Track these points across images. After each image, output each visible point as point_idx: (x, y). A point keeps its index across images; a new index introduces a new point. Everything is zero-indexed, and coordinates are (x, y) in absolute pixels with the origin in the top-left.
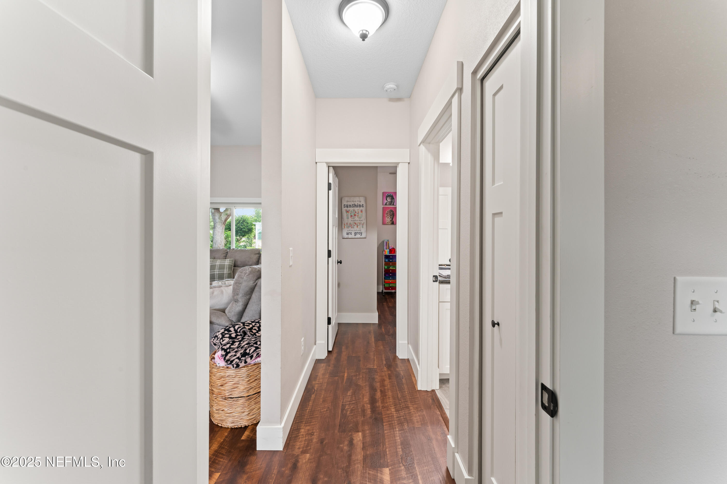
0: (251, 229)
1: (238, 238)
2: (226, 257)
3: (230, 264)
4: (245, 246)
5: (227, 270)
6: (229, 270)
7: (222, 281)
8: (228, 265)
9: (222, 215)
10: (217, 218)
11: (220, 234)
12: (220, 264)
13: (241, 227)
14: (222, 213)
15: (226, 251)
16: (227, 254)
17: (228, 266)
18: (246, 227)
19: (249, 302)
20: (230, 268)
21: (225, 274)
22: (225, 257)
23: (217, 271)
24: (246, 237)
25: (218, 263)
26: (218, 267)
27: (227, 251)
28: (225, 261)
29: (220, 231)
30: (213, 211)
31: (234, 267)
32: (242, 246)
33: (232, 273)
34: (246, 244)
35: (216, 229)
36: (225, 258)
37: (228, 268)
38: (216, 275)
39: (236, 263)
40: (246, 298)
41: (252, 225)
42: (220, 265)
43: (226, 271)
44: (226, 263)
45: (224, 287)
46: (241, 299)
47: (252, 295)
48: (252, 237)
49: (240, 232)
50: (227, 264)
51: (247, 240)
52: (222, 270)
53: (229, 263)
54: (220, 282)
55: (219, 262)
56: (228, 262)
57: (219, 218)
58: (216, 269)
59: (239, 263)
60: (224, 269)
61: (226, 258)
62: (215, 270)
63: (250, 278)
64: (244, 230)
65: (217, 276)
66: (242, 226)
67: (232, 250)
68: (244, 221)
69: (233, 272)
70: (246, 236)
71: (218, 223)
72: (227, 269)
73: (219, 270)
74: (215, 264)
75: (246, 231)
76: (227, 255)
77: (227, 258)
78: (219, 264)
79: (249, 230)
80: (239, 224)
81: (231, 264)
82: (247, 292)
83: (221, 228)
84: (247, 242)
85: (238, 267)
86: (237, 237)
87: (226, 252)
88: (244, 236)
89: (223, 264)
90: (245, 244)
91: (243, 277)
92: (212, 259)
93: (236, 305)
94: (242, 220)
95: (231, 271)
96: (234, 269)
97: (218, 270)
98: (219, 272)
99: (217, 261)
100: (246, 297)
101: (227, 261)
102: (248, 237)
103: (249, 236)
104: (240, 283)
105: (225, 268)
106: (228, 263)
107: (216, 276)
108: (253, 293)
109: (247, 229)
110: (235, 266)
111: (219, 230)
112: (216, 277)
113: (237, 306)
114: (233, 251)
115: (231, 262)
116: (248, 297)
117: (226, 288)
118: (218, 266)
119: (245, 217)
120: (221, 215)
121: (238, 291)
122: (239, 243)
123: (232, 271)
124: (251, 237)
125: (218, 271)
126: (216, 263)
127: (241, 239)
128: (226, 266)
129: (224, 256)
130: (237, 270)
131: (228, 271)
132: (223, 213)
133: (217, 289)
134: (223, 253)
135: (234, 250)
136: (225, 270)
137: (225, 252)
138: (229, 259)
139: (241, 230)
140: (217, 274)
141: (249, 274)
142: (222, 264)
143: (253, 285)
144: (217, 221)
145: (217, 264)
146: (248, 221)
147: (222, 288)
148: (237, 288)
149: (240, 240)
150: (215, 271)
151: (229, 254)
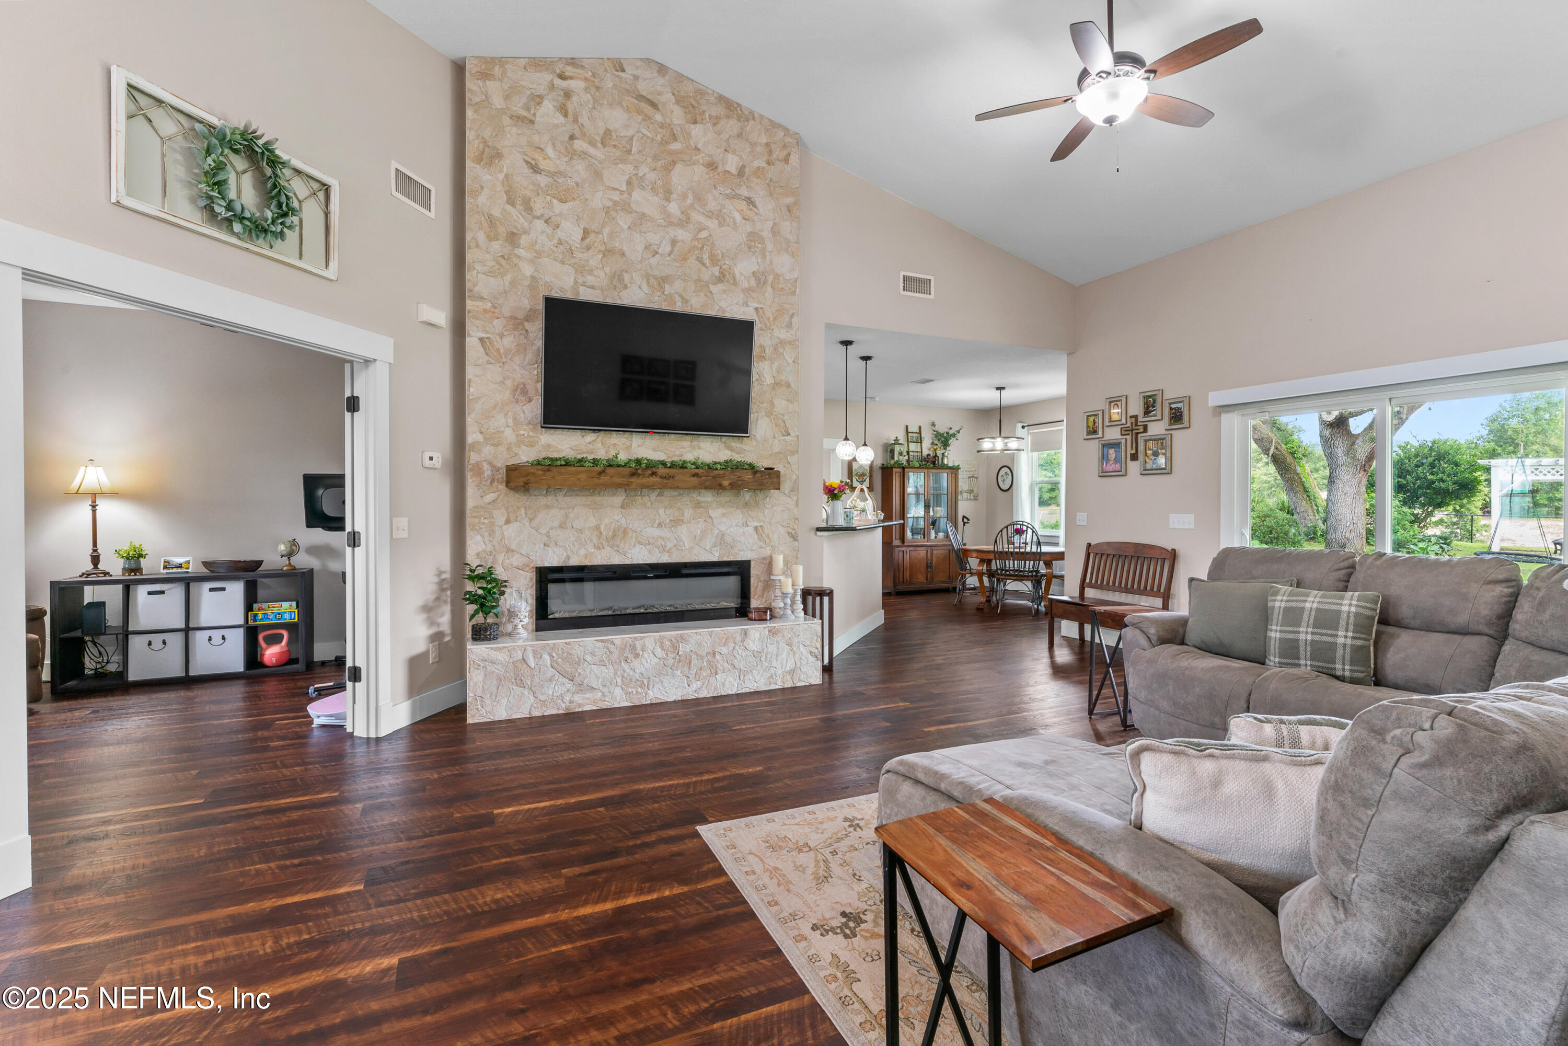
0: (1472, 481)
1: (1418, 511)
2: (1348, 581)
3: (1362, 611)
4: (1446, 539)
5: (1350, 634)
6: (1357, 635)
7: (1282, 722)
8: (1352, 615)
9: (1359, 442)
10: (1340, 451)
11: (1349, 500)
12: (1322, 606)
13: (1430, 477)
14: (1357, 437)
15: (1348, 559)
16: (1351, 570)
17: (1352, 621)
18: (1449, 475)
19: (1440, 945)
20: (1361, 626)
21: (1338, 646)
22: (1345, 585)
23: (1307, 633)
24: (1451, 508)
25: (1313, 602)
26: (1312, 618)
27: (1351, 560)
28: (1342, 598)
29: (1351, 491)
30: (1327, 433)
31: (1379, 622)
32: (1433, 539)
33: (1369, 647)
34: (1452, 533)
35: (1336, 486)
36: (1342, 585)
37: (1351, 628)
38: (1302, 644)
39: (1391, 610)
40: (1409, 906)
41: (1474, 467)
42: (1318, 610)
43: (1346, 637)
44: (1345, 608)
45: (1283, 766)
46: (1375, 900)
47: (1462, 901)
48: (1474, 509)
49: (1425, 494)
50: (1349, 613)
51: (1455, 520)
52: (1329, 632)
53: (1357, 606)
54: (1269, 721)
55: (1318, 599)
56: (1354, 602)
57: (1348, 451)
58: (1304, 623)
59: (1404, 612)
60: (1337, 629)
61: (1345, 589)
62: (1299, 626)
63: (1449, 792)
64: (1443, 485)
65: (1309, 649)
66: (1432, 474)
67: (1376, 559)
68: (1440, 457)
69: (1376, 643)
70: (1448, 505)
71: (1344, 468)
72: (1347, 631)
73: (1316, 630)
74: (1301, 605)
75: (1448, 490)
76: (1352, 577)
77: (1350, 585)
78: (1315, 605)
79: (1460, 485)
80: (1420, 469)
81: (1368, 613)
82: (1420, 872)
83: (1354, 482)
84: (1454, 524)
85: (1399, 625)
86: (1414, 508)
87: (1346, 564)
88: (1439, 506)
89: (1334, 607)
90: (1446, 530)
91: (1387, 766)
92: (1291, 588)
93: (1338, 922)
94: (1434, 454)
95: (1369, 640)
96: (1378, 634)
97: (1310, 630)
98: (1317, 638)
99: (1307, 595)
100: (1414, 903)
101: (1351, 599)
102: (1458, 508)
103: (1462, 506)
104: (1366, 803)
105: (1342, 625)
106: (1353, 609)
107: (1302, 649)
108: (1468, 891)
109: (1454, 484)
110: (1384, 621)
111: (1347, 489)
112: (1302, 652)
113: (1340, 932)
114: (1378, 563)
115: (1368, 605)
116: (1428, 907)
117: (1292, 773)
118: (1313, 613)
119: (1445, 443)
120: (1353, 443)
121: (1353, 844)
122: (1422, 528)
123: (1372, 641)
124: (1469, 510)
125: (1313, 633)
126: (1305, 601)
127: (1430, 514)
128: (1344, 618)
129: (1339, 580)
130: (1392, 636)
131: (1353, 638)
132: (1361, 438)
133: (1240, 765)
134: (1336, 567)
135: (1384, 558)
136: (1341, 633)
137: (1342, 565)
138: (1357, 594)
139: (1428, 487)
140: (1309, 642)
141: (1436, 762)
142: (1327, 607)
143: (1471, 840)
144: (1340, 462)
145: (1308, 605)
146: (1457, 458)
147: (1267, 767)
148: (1344, 821)
149: (1425, 518)
150: (1301, 629)
151: (1359, 575)
